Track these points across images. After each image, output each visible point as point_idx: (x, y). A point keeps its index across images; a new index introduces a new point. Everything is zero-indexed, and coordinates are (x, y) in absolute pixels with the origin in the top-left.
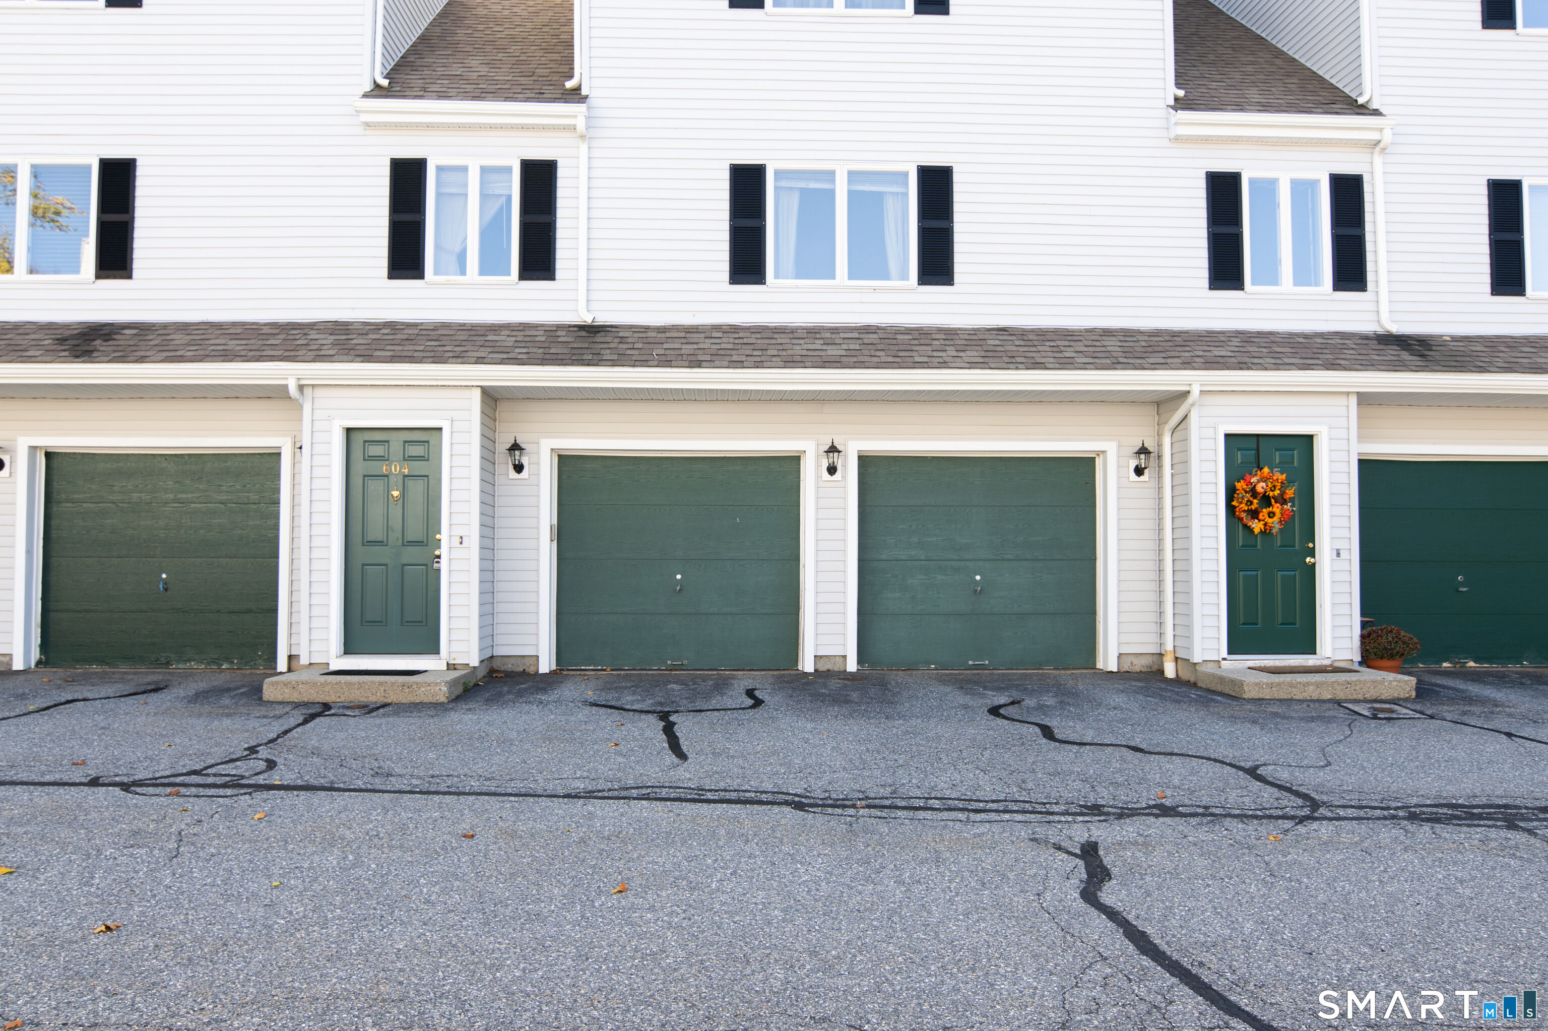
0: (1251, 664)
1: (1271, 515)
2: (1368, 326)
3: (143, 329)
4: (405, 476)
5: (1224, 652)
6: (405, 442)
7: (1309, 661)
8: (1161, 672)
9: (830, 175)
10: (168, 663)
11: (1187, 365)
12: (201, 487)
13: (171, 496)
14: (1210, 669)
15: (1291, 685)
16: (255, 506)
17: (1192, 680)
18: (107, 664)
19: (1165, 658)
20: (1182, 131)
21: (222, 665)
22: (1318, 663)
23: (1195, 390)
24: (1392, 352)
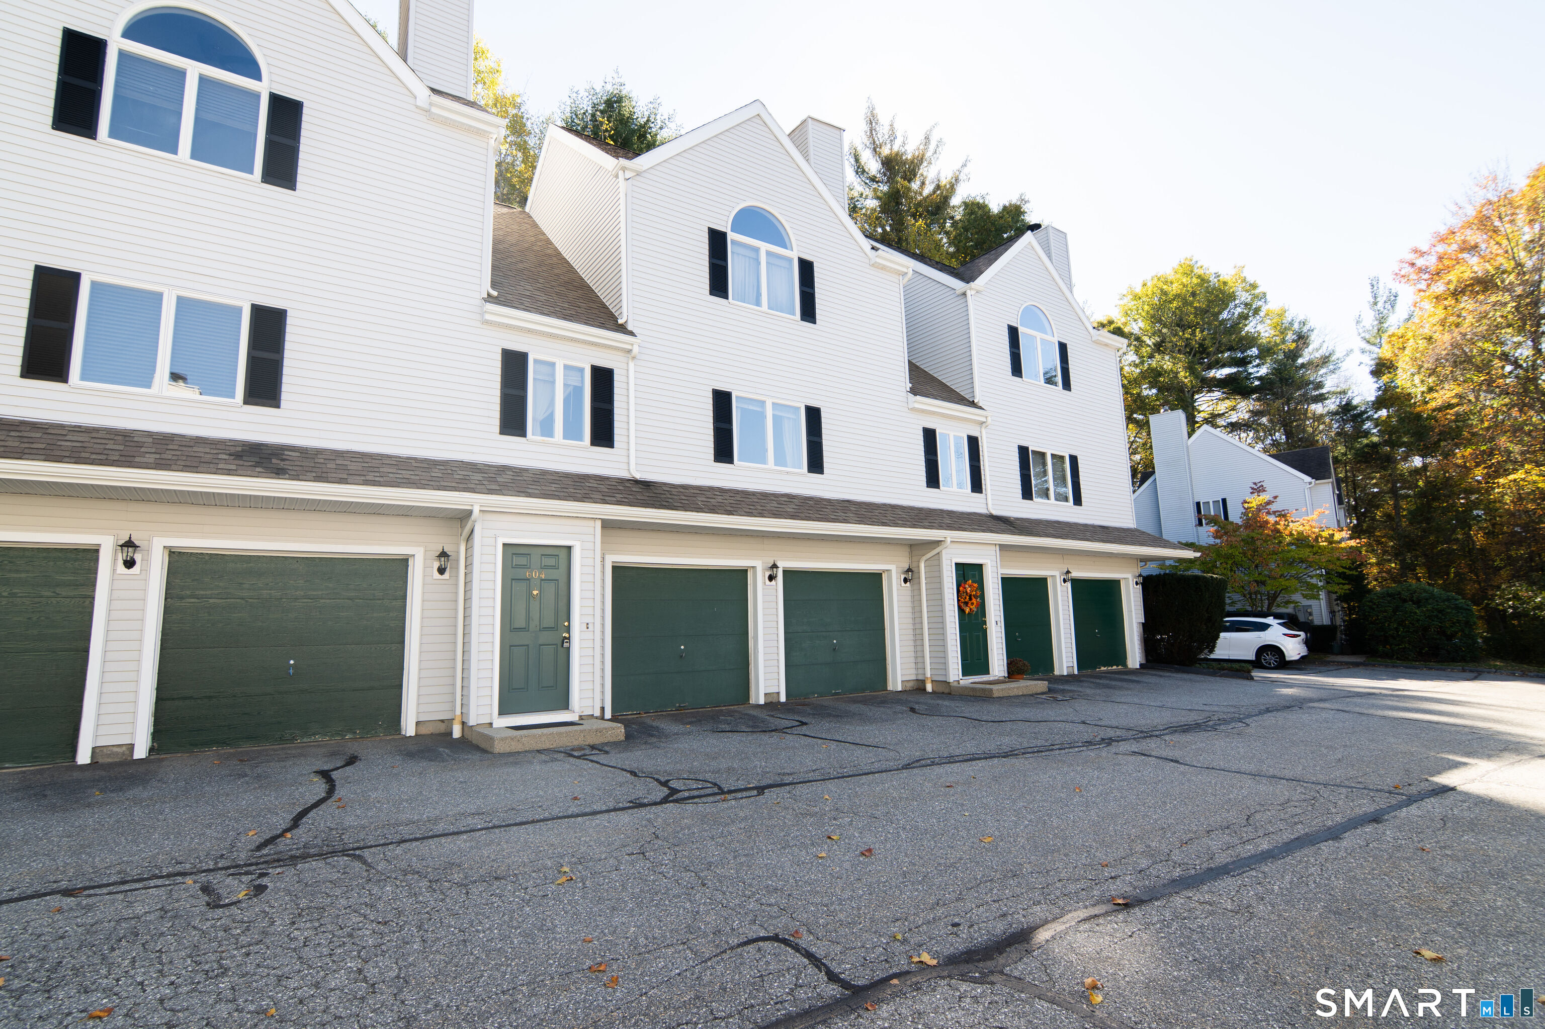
0: (970, 681)
1: (973, 604)
2: (982, 510)
3: (305, 453)
4: (542, 580)
5: (961, 677)
6: (542, 555)
7: (985, 678)
8: (925, 689)
9: (763, 403)
10: (294, 739)
11: (940, 527)
12: (331, 585)
13: (302, 593)
14: (956, 684)
15: (1009, 689)
16: (380, 602)
17: (947, 691)
18: (228, 745)
19: (927, 681)
20: (917, 406)
21: (346, 736)
22: (991, 679)
23: (949, 540)
24: (1003, 526)
